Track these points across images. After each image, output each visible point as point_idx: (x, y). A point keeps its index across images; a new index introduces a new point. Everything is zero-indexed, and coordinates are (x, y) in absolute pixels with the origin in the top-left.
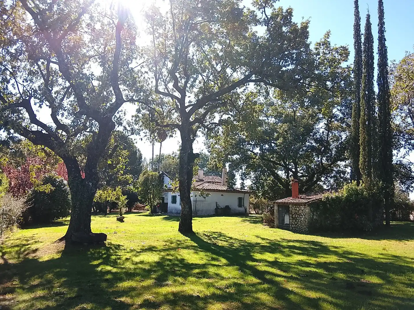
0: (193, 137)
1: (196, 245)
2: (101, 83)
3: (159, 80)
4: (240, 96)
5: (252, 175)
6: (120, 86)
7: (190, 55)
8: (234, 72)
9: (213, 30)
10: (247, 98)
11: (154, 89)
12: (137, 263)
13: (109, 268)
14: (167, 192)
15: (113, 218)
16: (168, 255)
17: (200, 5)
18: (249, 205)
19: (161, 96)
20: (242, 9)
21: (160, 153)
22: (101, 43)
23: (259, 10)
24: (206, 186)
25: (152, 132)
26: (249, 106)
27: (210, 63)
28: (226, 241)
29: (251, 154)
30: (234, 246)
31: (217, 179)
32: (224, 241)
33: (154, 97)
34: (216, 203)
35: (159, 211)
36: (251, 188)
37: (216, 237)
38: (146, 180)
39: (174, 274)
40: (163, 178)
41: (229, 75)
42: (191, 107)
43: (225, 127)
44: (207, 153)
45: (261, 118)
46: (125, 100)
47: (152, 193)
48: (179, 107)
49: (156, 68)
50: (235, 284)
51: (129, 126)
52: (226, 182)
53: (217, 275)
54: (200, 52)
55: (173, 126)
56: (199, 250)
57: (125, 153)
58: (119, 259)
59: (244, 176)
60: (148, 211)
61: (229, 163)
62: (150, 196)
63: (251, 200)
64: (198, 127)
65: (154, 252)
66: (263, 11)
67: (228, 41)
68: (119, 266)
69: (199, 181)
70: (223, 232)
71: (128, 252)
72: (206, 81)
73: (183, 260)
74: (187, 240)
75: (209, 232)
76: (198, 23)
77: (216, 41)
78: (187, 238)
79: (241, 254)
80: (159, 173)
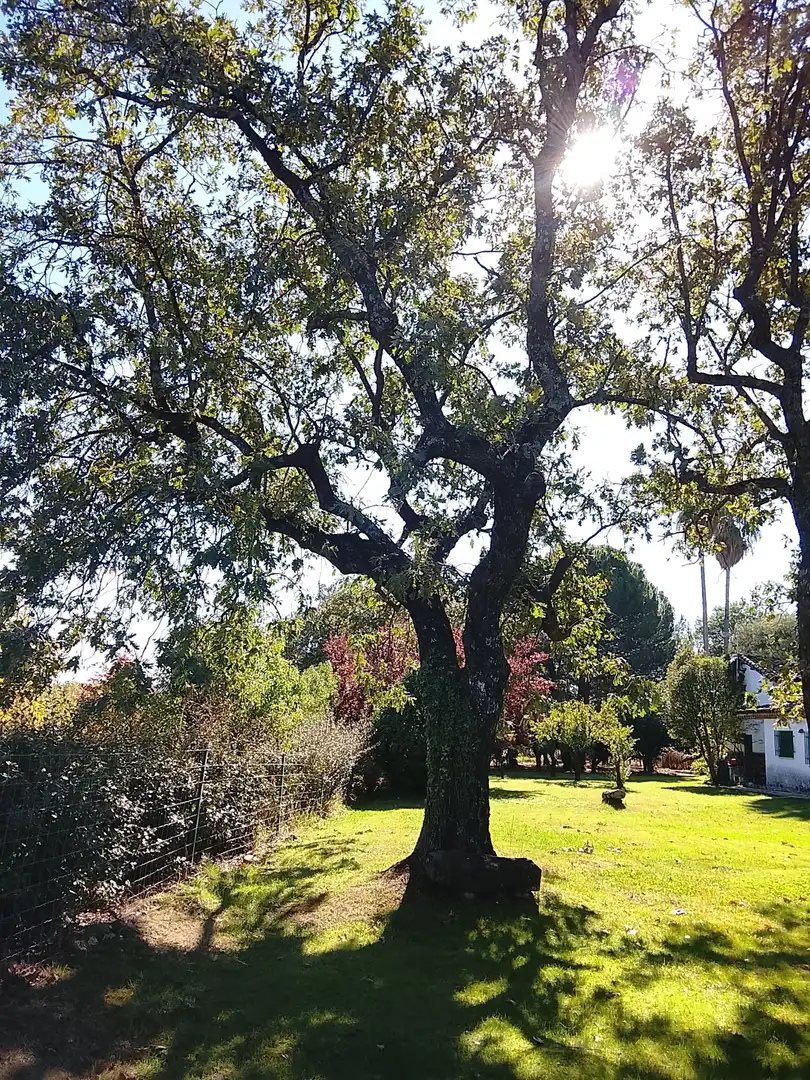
14: (757, 718)
15: (593, 792)
35: (737, 779)
38: (690, 679)
40: (742, 677)
47: (709, 720)
60: (703, 774)
62: (706, 730)
80: (727, 658)
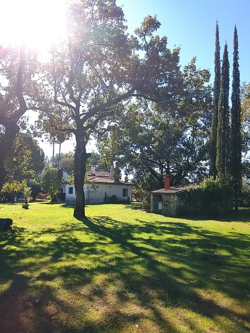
0: (87, 140)
1: (88, 227)
2: (8, 93)
3: (58, 92)
4: (125, 108)
5: (134, 171)
6: (24, 96)
7: (84, 72)
8: (120, 87)
9: (103, 52)
10: (131, 109)
11: (53, 99)
12: (37, 243)
13: (13, 247)
14: (65, 184)
15: (19, 206)
16: (64, 236)
17: (92, 31)
18: (132, 195)
19: (60, 105)
20: (126, 36)
21: (60, 153)
22: (8, 59)
23: (140, 37)
24: (97, 180)
25: (52, 135)
26: (131, 116)
27: (101, 79)
28: (112, 224)
29: (133, 154)
30: (118, 228)
31: (107, 174)
32: (110, 224)
33: (53, 106)
34: (105, 193)
35: (58, 200)
36: (133, 181)
37: (104, 220)
38: (48, 174)
39: (68, 251)
40: (62, 173)
41: (116, 90)
42: (85, 115)
43: (112, 132)
44: (98, 153)
45: (141, 126)
46: (28, 108)
47: (52, 185)
48: (75, 115)
49: (55, 82)
50: (117, 259)
51: (32, 130)
52: (113, 176)
53: (103, 251)
54: (92, 70)
55: (70, 131)
56: (90, 231)
57: (29, 152)
58: (22, 239)
59: (127, 172)
60: (49, 199)
61: (116, 161)
62: (51, 188)
63: (133, 191)
64: (91, 132)
65: (52, 234)
66: (144, 38)
67: (115, 62)
68: (22, 246)
69: (91, 176)
70: (109, 217)
71: (30, 234)
72: (97, 94)
73: (76, 239)
74: (80, 223)
75: (99, 217)
76: (91, 46)
77: (105, 61)
78: (80, 222)
79: (123, 234)
80: (58, 168)
